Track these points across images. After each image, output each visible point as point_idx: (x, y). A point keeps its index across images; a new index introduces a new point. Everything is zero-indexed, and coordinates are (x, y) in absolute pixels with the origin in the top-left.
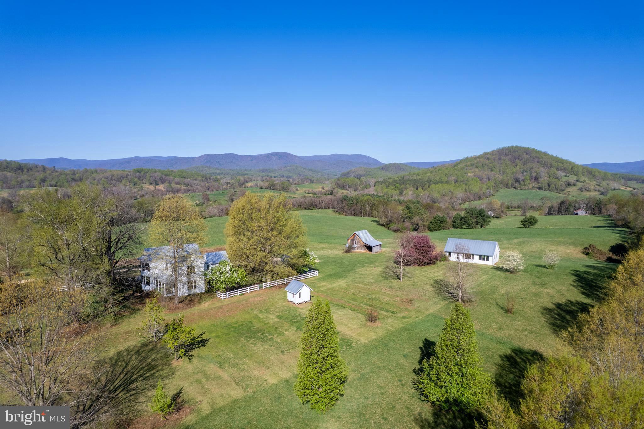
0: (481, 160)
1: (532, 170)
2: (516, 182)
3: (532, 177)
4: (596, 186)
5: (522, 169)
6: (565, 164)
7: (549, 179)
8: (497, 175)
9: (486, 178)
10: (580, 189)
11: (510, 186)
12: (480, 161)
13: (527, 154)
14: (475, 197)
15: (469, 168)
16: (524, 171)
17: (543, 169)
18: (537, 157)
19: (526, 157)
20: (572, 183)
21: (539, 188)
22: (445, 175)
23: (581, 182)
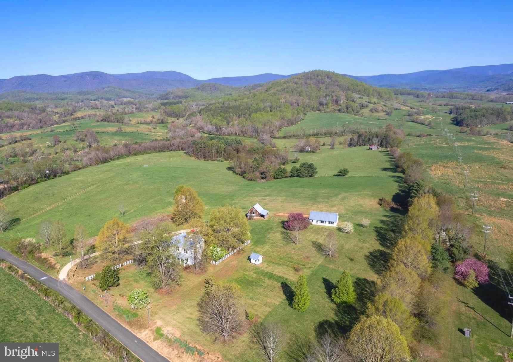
0: (290, 84)
1: (333, 94)
2: (320, 105)
3: (333, 100)
4: (383, 107)
5: (325, 93)
6: (359, 86)
7: (347, 101)
8: (305, 100)
9: (296, 103)
10: (371, 111)
11: (315, 108)
12: (290, 86)
13: (328, 78)
14: (289, 123)
15: (280, 93)
16: (327, 95)
17: (341, 93)
18: (337, 81)
19: (327, 81)
20: (365, 105)
21: (340, 110)
22: (261, 101)
23: (372, 103)
